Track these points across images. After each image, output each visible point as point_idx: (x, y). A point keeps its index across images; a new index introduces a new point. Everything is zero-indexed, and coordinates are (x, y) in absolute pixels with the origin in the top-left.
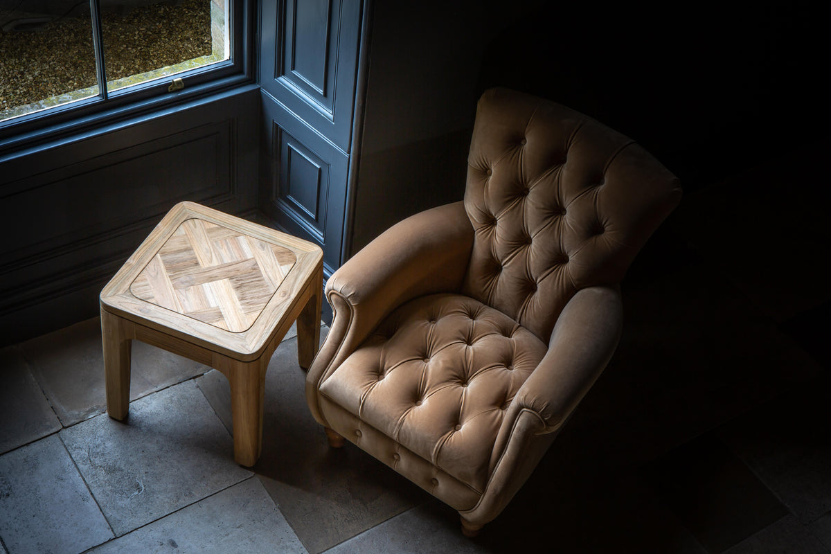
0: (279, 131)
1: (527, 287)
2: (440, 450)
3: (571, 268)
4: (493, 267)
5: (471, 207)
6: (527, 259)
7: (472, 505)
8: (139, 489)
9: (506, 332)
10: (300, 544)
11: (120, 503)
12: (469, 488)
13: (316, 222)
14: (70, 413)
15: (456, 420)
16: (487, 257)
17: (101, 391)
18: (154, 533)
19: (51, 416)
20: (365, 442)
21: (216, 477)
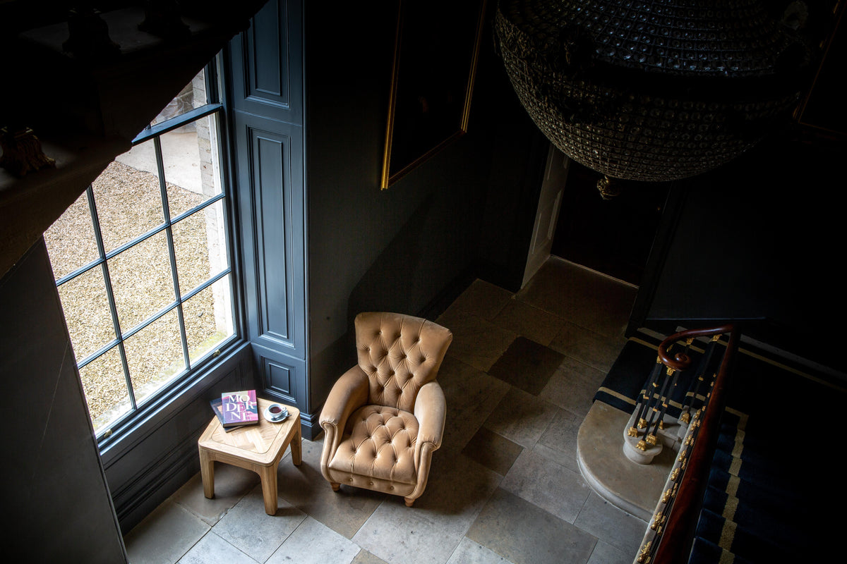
0: (263, 359)
1: (398, 392)
2: (394, 473)
3: (417, 377)
4: (381, 389)
5: (364, 365)
6: (395, 382)
7: (411, 492)
8: (261, 541)
9: (396, 415)
10: (342, 537)
11: (256, 550)
12: (409, 485)
13: (289, 394)
14: (212, 519)
15: (395, 459)
16: (377, 385)
17: (220, 505)
18: (277, 557)
19: (203, 524)
20: (355, 482)
21: (291, 523)
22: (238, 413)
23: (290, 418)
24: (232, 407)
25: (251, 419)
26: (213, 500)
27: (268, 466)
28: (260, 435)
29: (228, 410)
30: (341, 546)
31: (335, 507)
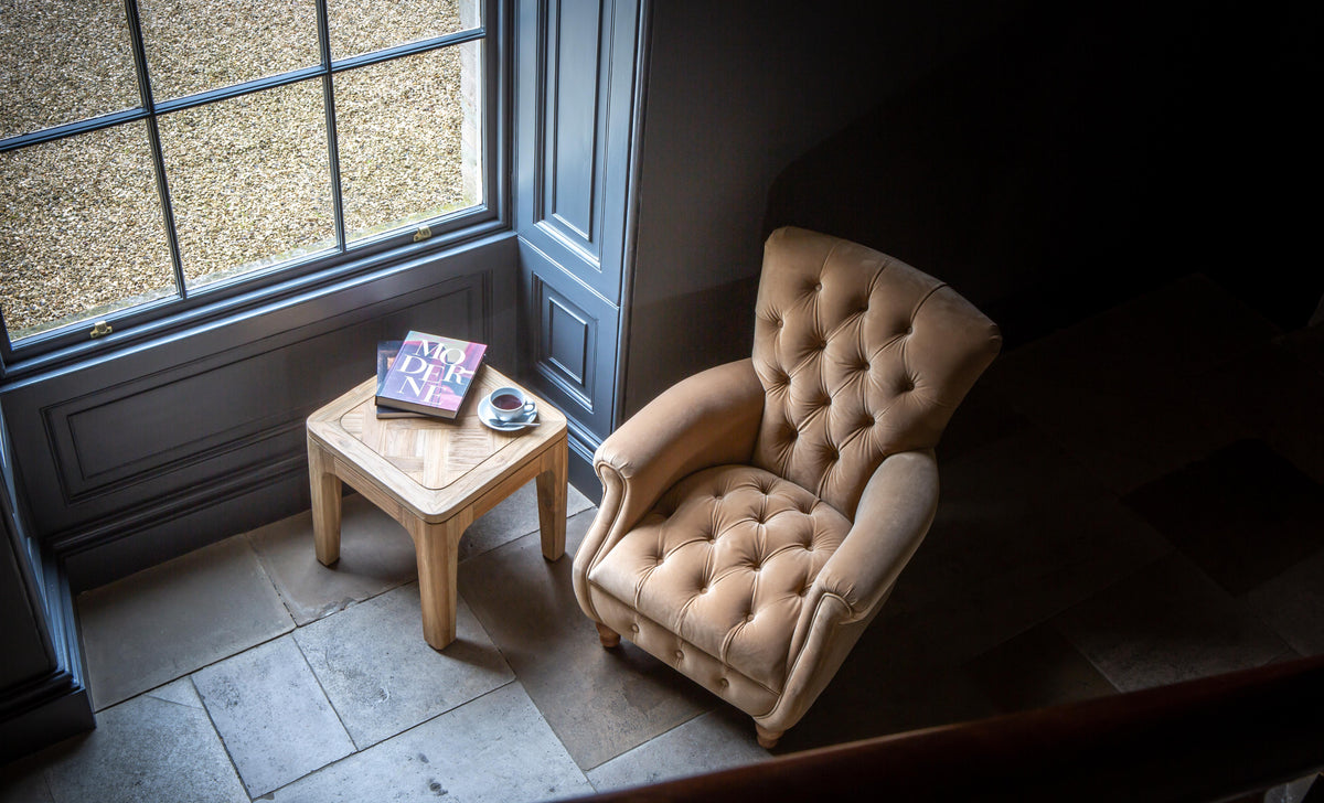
0: (539, 284)
1: (828, 455)
2: (730, 644)
3: (878, 432)
4: (788, 434)
5: (761, 363)
6: (826, 425)
7: (768, 709)
8: (383, 695)
9: (805, 508)
10: (569, 758)
11: (362, 712)
12: (763, 687)
13: (583, 387)
14: (305, 610)
15: (746, 610)
16: (780, 421)
17: (340, 585)
18: (402, 746)
19: (283, 613)
20: (643, 638)
21: (471, 682)
22: (419, 383)
23: (537, 432)
24: (415, 365)
25: (440, 405)
26: (329, 572)
27: (433, 522)
28: (448, 448)
29: (403, 369)
30: (554, 779)
31: (587, 684)
